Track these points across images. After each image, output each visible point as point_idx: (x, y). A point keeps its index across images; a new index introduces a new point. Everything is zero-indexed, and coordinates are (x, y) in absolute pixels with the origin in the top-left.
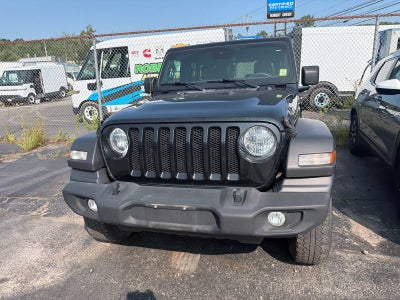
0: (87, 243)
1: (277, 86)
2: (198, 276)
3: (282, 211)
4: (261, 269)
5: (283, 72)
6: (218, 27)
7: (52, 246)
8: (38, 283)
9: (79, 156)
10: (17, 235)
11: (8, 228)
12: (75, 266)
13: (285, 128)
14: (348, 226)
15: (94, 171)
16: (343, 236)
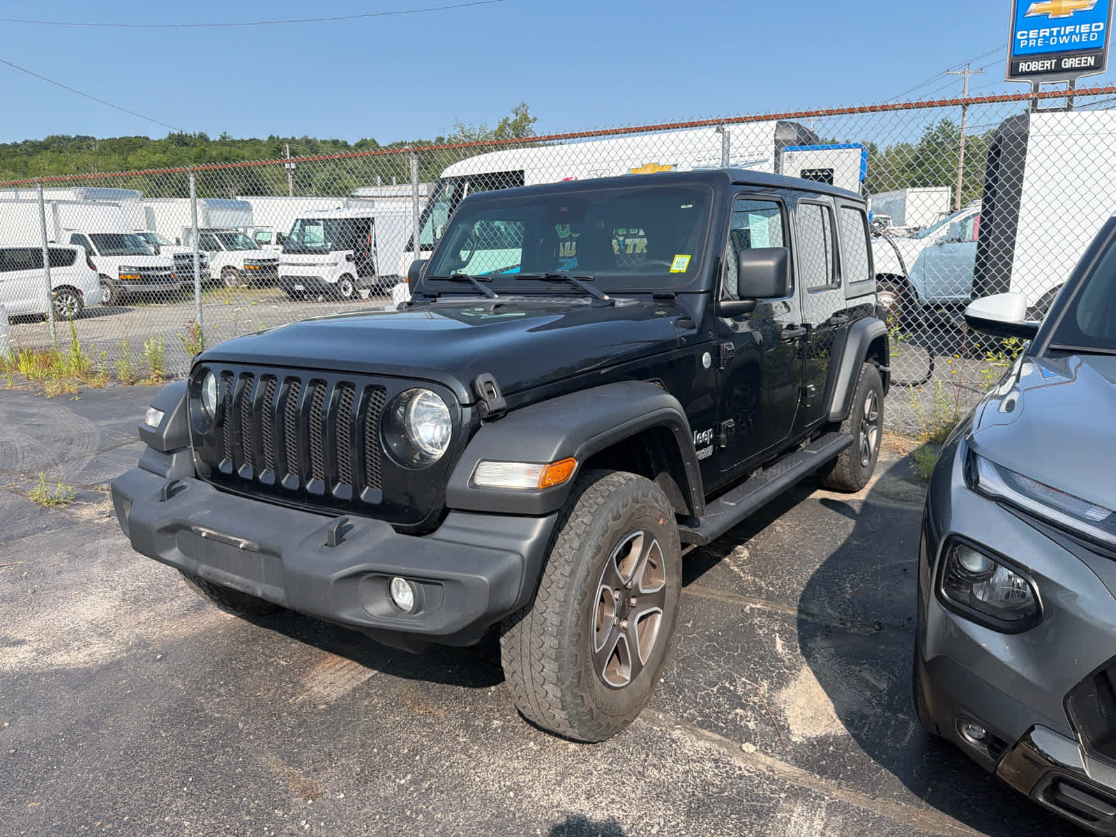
1: (657, 298)
2: (331, 708)
3: (408, 578)
4: (466, 726)
5: (680, 264)
8: (61, 659)
9: (153, 419)
10: (97, 569)
12: (143, 643)
13: (476, 399)
14: (781, 681)
15: (170, 452)
16: (737, 701)
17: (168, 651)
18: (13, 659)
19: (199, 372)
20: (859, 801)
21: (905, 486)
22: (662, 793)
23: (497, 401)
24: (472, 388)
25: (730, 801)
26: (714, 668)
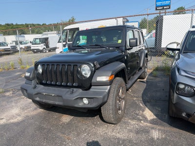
0: (36, 109)
1: (116, 47)
2: (68, 124)
3: (86, 98)
4: (93, 124)
5: (120, 41)
6: (113, 18)
7: (23, 109)
8: (12, 121)
9: (28, 74)
10: (13, 104)
11: (12, 102)
12: (27, 116)
13: (95, 66)
14: (143, 111)
15: (32, 80)
16: (137, 115)
17: (33, 117)
18: (2, 122)
19: (36, 65)
20: (162, 128)
21: (152, 78)
22: (130, 131)
23: (98, 66)
24: (94, 64)
25: (142, 131)
26: (132, 110)
